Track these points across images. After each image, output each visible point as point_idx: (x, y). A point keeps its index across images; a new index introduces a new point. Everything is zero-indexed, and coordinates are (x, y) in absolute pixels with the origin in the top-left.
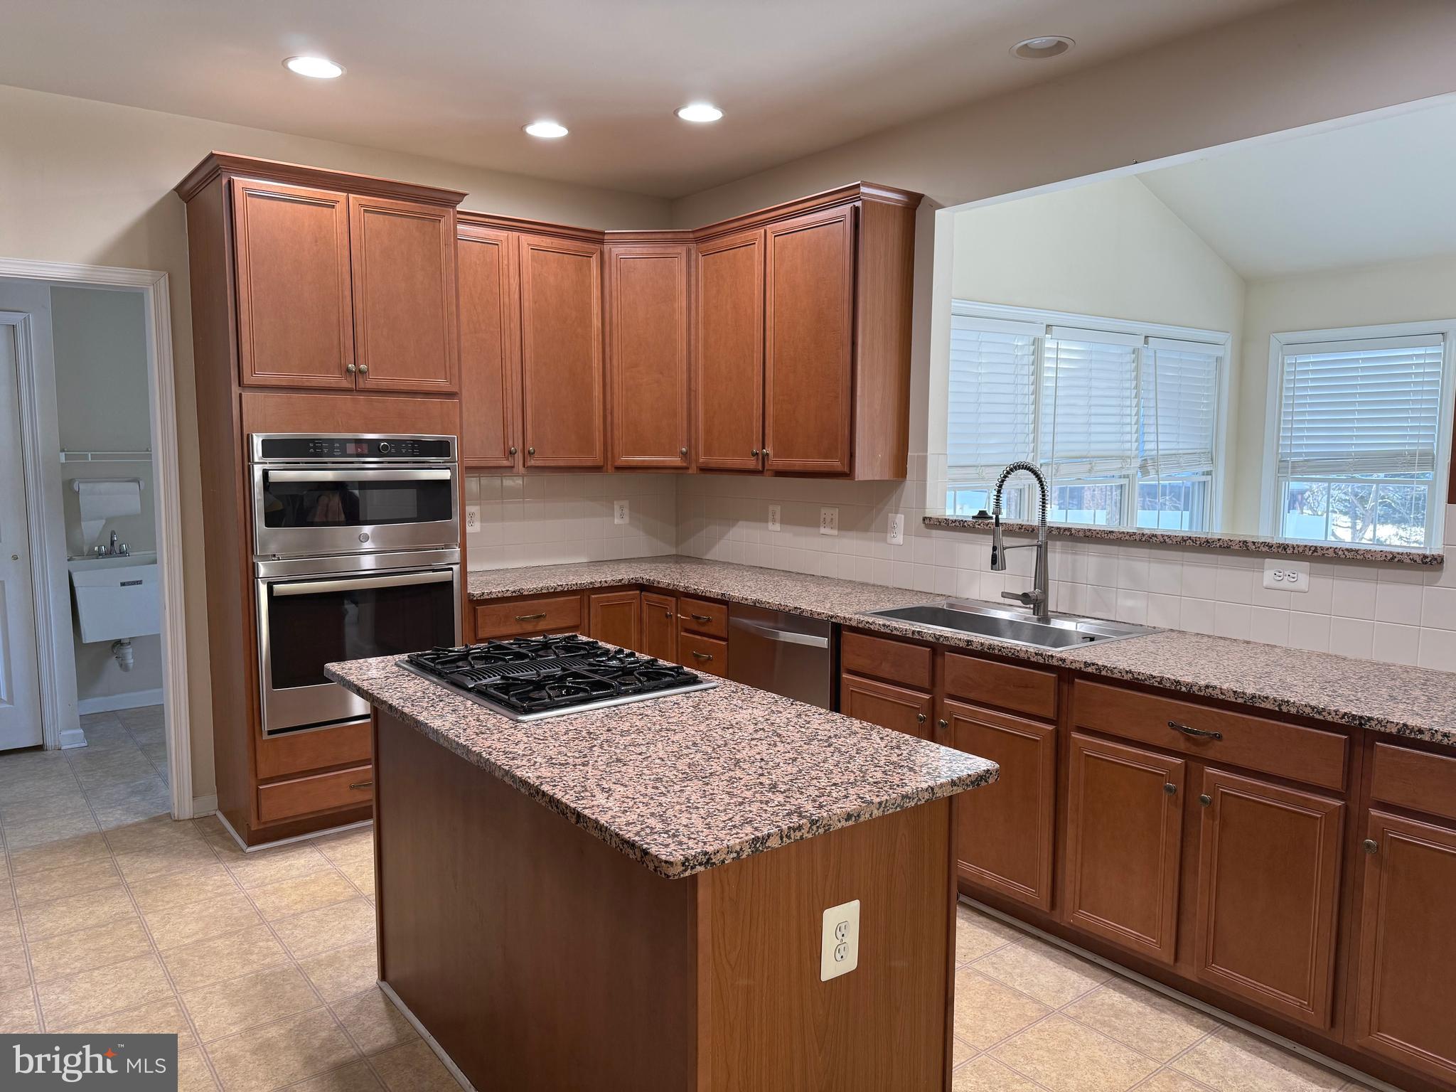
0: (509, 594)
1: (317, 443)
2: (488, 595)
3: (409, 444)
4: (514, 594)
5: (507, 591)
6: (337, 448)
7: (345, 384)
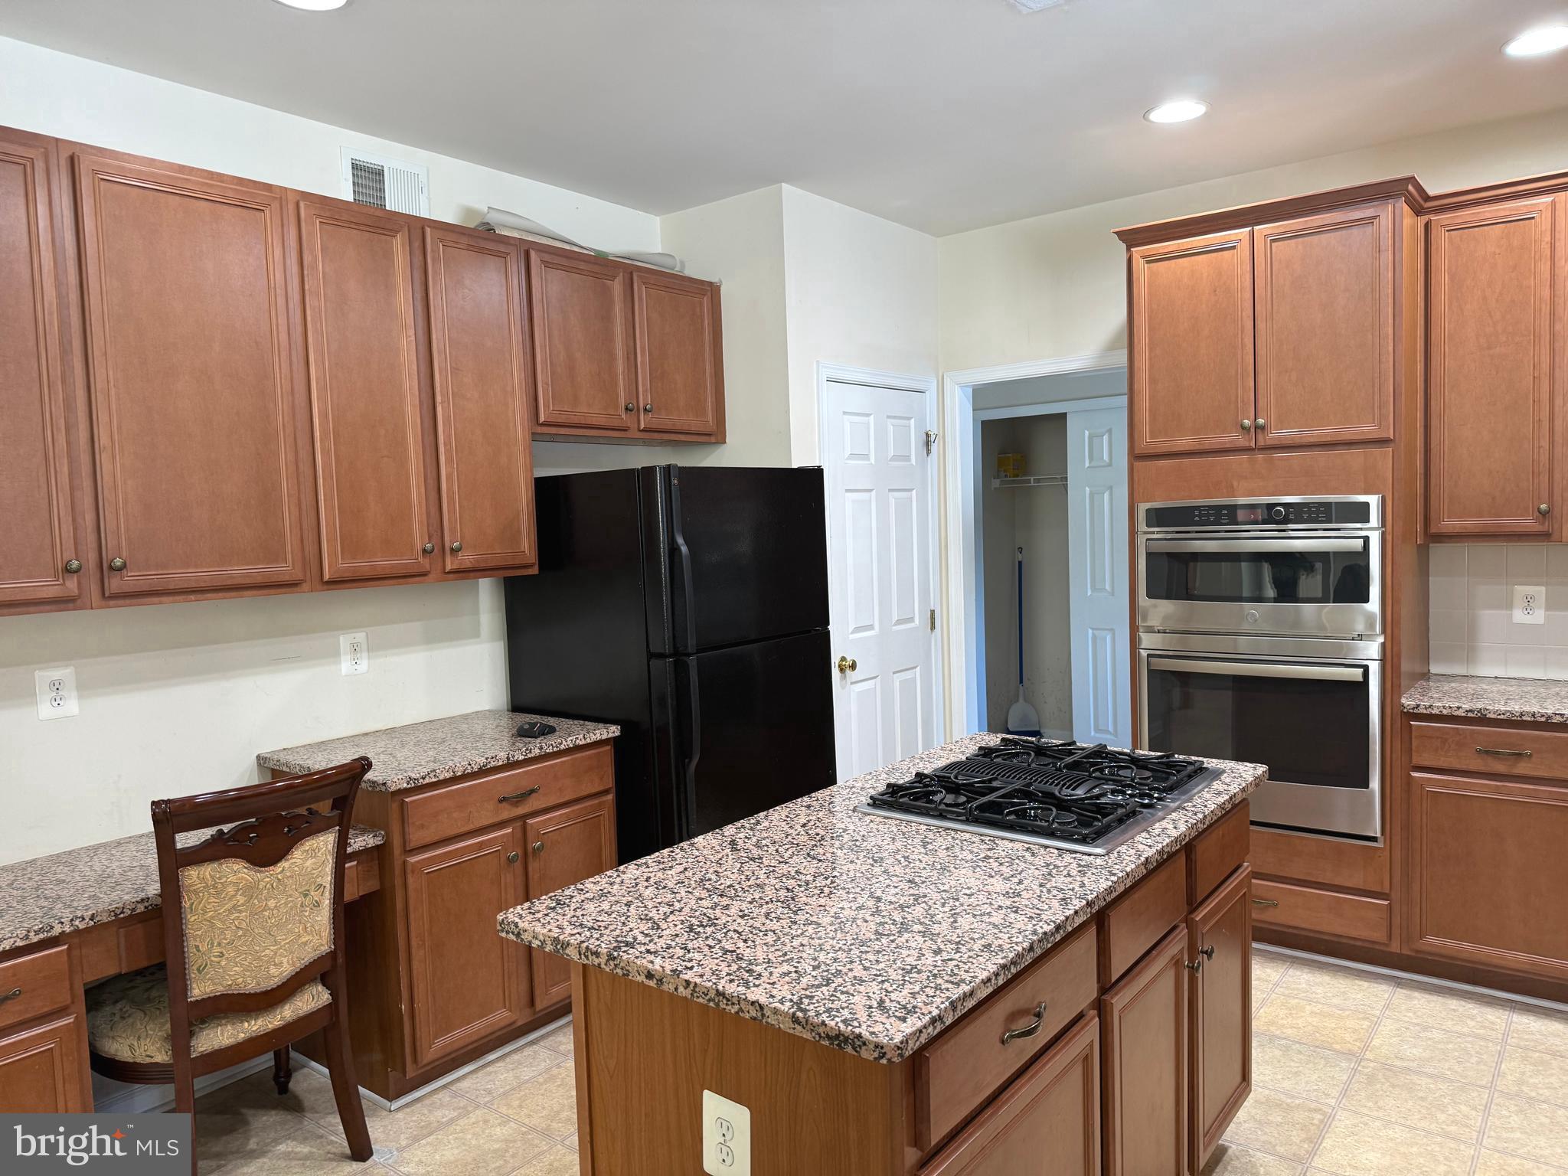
0: (1461, 713)
1: (1203, 510)
2: (1426, 708)
3: (1314, 507)
4: (1470, 715)
5: (1459, 708)
6: (1225, 515)
7: (1241, 441)
